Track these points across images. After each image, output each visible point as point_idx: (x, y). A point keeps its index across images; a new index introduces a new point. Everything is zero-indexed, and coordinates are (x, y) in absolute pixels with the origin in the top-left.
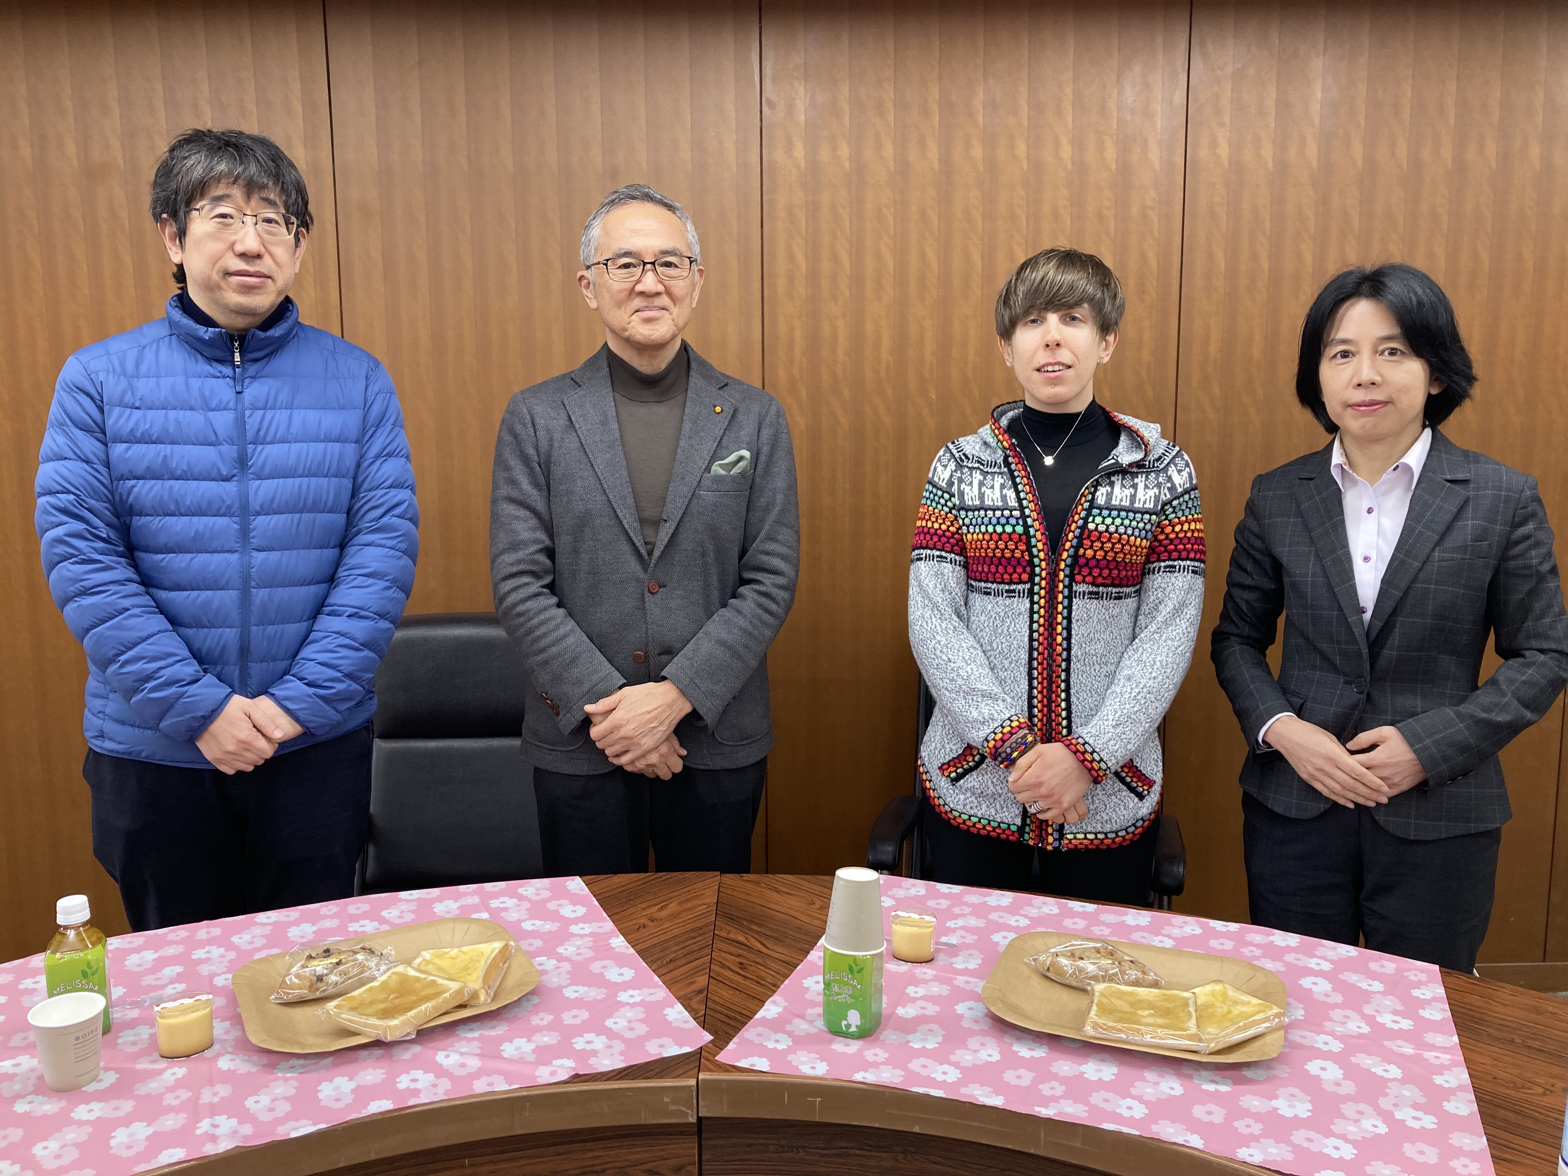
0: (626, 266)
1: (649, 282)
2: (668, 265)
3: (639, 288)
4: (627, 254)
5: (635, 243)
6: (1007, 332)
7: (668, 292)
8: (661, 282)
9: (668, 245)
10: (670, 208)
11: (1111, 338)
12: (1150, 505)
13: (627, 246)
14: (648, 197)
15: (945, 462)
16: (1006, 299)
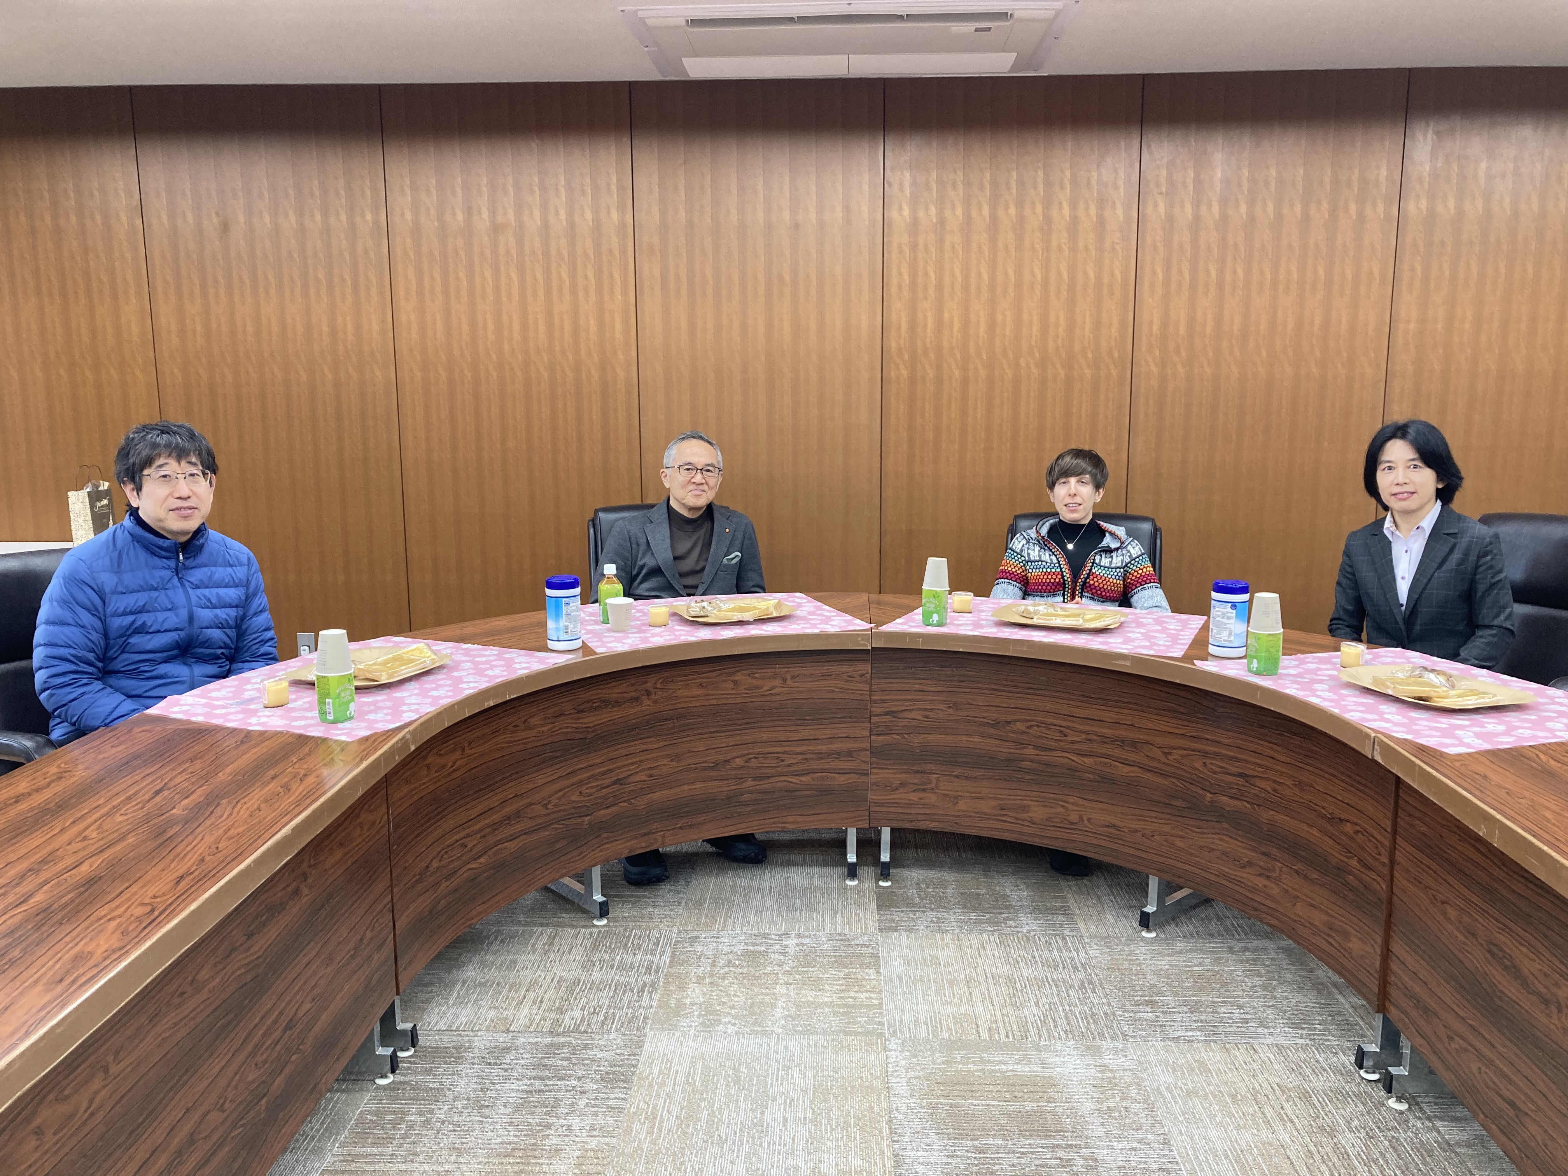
0: (688, 469)
1: (698, 478)
2: (708, 471)
3: (693, 480)
4: (689, 464)
5: (694, 460)
6: (1052, 486)
7: (707, 483)
8: (704, 478)
9: (710, 462)
10: (710, 443)
11: (1101, 491)
12: (1119, 565)
13: (689, 460)
14: (701, 438)
15: (1020, 539)
16: (1051, 471)
